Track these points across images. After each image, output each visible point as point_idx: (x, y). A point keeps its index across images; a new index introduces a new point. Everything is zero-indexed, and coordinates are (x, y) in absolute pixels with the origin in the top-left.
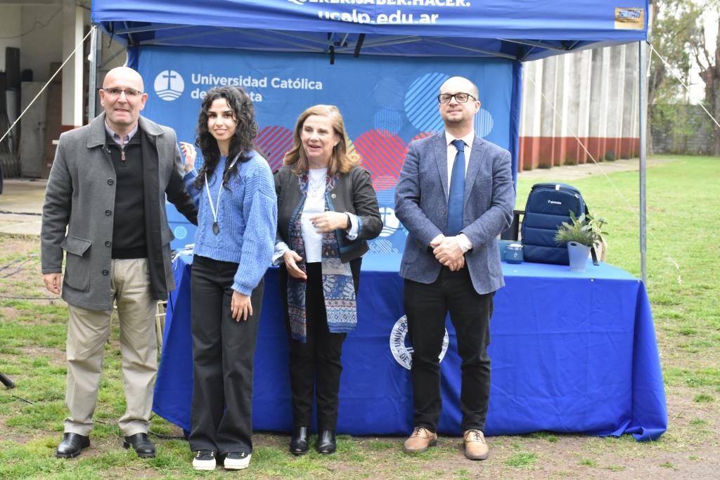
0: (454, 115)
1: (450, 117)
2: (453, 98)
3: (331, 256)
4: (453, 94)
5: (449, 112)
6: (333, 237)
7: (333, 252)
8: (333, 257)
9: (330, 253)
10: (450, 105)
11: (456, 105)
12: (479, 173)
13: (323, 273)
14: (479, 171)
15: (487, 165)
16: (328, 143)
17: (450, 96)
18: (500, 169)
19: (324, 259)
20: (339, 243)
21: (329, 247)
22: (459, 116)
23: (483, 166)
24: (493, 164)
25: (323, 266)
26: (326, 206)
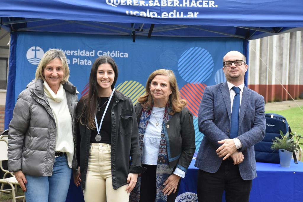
0: (234, 74)
1: (232, 75)
2: (233, 63)
3: (163, 163)
4: (233, 61)
5: (231, 72)
6: (165, 152)
7: (164, 161)
8: (164, 163)
9: (162, 161)
10: (232, 68)
11: (235, 67)
12: (248, 107)
13: (157, 172)
14: (247, 107)
15: (252, 103)
16: (166, 92)
17: (231, 62)
18: (259, 106)
19: (159, 164)
20: (168, 155)
21: (162, 158)
22: (237, 74)
23: (250, 104)
24: (255, 104)
25: (157, 168)
26: (162, 132)
